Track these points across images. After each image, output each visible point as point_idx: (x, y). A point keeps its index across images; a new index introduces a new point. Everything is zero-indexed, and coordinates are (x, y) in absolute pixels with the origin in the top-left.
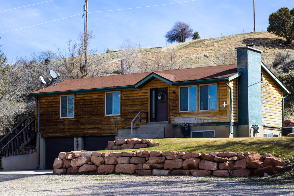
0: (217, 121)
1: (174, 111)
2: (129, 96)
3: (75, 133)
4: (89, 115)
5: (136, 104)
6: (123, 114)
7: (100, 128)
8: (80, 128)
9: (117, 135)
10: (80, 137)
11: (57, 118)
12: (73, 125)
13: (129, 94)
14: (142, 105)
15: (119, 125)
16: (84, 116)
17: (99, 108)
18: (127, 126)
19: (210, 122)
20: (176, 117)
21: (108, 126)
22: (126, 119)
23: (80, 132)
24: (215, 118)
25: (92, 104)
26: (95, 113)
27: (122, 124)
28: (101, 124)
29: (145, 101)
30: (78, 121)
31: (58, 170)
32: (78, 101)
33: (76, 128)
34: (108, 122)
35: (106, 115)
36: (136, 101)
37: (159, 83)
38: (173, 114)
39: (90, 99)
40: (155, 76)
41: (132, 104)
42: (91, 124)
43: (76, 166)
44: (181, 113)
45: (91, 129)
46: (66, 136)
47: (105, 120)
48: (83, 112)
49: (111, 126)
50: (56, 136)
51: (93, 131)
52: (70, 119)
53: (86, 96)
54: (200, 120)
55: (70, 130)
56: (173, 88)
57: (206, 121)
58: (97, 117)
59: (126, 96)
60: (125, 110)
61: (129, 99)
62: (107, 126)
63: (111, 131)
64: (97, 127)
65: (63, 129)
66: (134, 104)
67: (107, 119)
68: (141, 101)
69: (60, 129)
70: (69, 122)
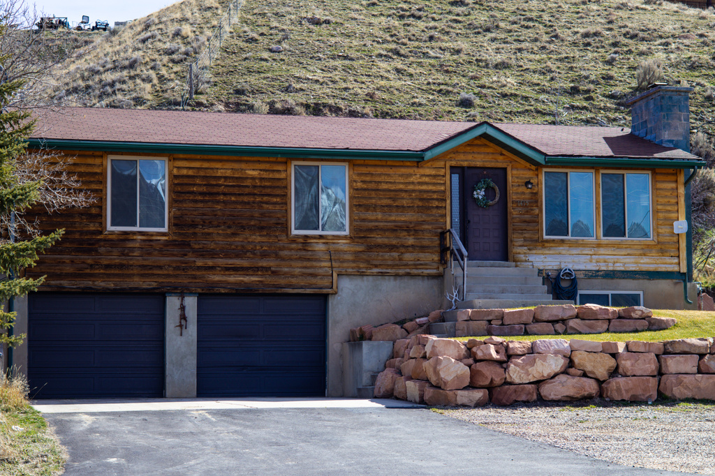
0: (651, 268)
1: (526, 235)
2: (377, 179)
3: (172, 280)
4: (229, 227)
5: (403, 207)
6: (360, 233)
7: (273, 269)
8: (191, 267)
9: (336, 293)
10: (191, 293)
11: (92, 227)
12: (164, 255)
13: (380, 175)
14: (425, 209)
15: (345, 265)
16: (211, 230)
17: (270, 207)
18: (371, 269)
19: (633, 269)
20: (534, 252)
21: (305, 264)
22: (370, 248)
23: (194, 277)
24: (645, 260)
25: (239, 195)
26: (252, 223)
27: (354, 261)
28: (277, 257)
29: (433, 199)
30: (184, 244)
31: (465, 393)
32: (186, 181)
33: (174, 265)
34: (304, 253)
35: (295, 232)
36: (403, 198)
37: (478, 153)
38: (525, 243)
39: (232, 178)
40: (491, 132)
41: (389, 206)
42: (237, 256)
43: (528, 382)
44: (547, 241)
45: (236, 269)
46: (136, 288)
47: (294, 246)
48: (204, 215)
49: (315, 264)
50: (91, 288)
51: (246, 279)
52: (152, 235)
53: (218, 165)
54: (605, 262)
55: (150, 269)
56: (525, 172)
57: (619, 267)
58: (260, 236)
59: (368, 179)
60: (364, 220)
61: (378, 190)
62: (299, 264)
63: (313, 281)
64: (260, 264)
65: (121, 266)
66: (397, 206)
67: (297, 243)
68: (421, 200)
69: (108, 267)
70: (148, 243)
